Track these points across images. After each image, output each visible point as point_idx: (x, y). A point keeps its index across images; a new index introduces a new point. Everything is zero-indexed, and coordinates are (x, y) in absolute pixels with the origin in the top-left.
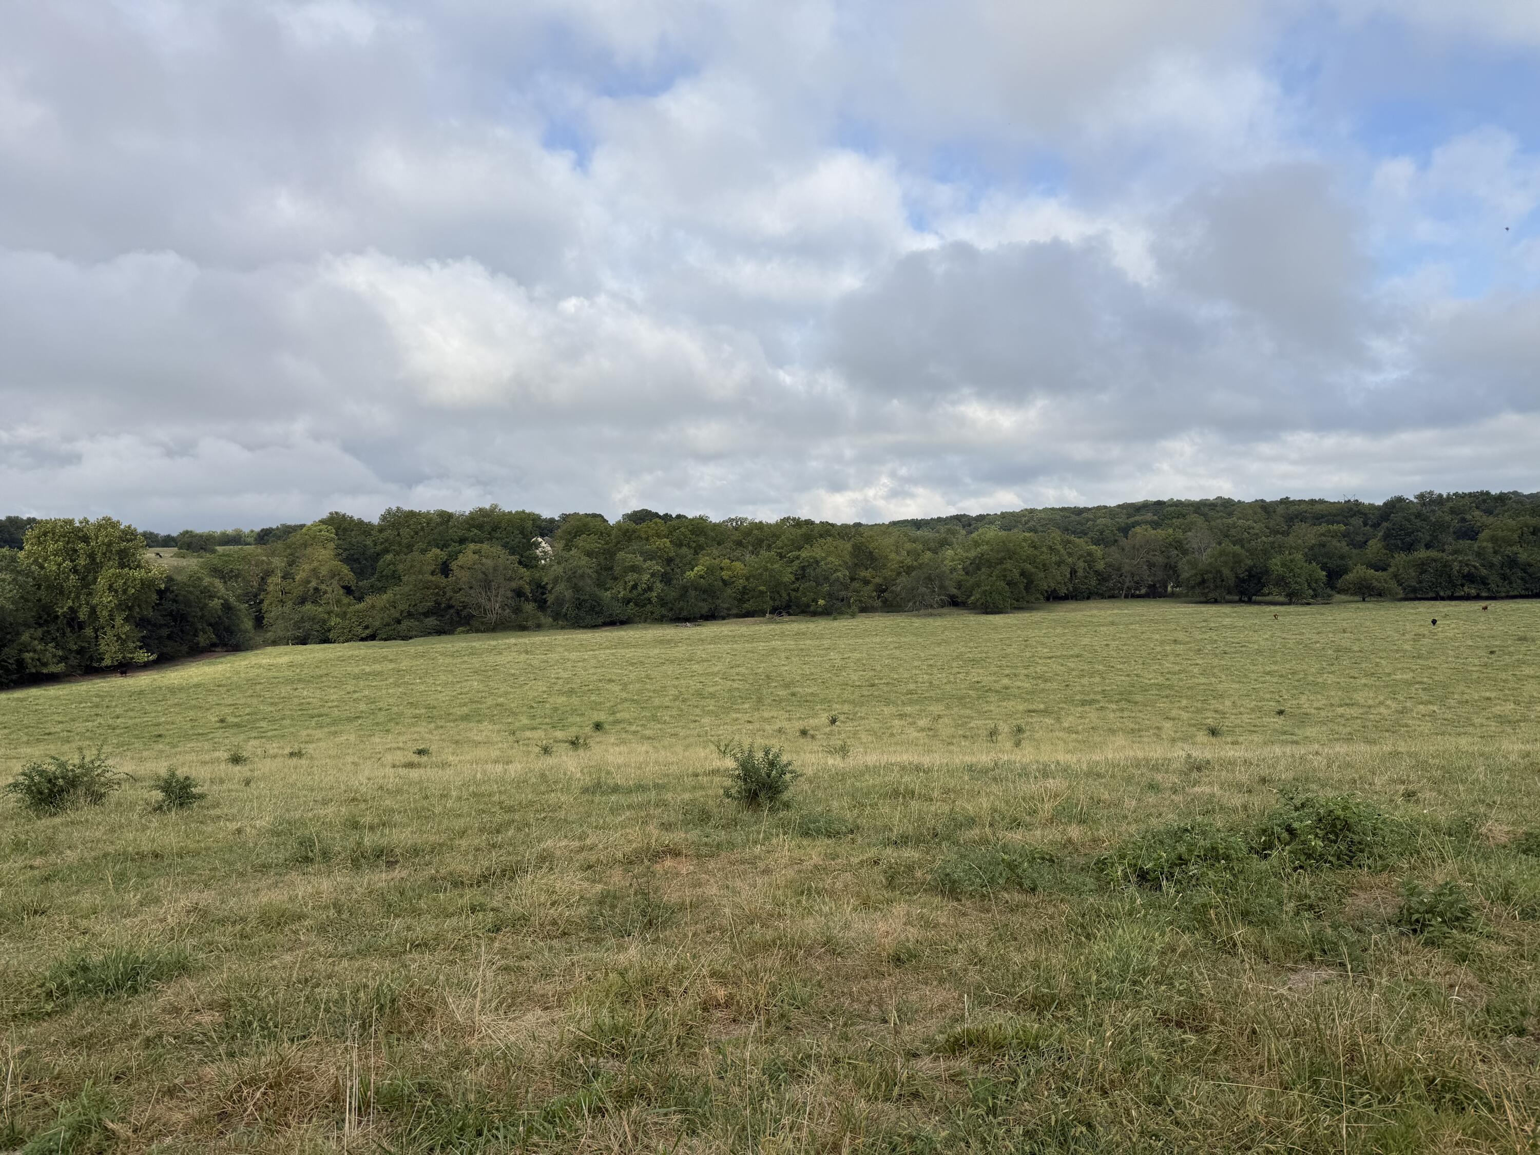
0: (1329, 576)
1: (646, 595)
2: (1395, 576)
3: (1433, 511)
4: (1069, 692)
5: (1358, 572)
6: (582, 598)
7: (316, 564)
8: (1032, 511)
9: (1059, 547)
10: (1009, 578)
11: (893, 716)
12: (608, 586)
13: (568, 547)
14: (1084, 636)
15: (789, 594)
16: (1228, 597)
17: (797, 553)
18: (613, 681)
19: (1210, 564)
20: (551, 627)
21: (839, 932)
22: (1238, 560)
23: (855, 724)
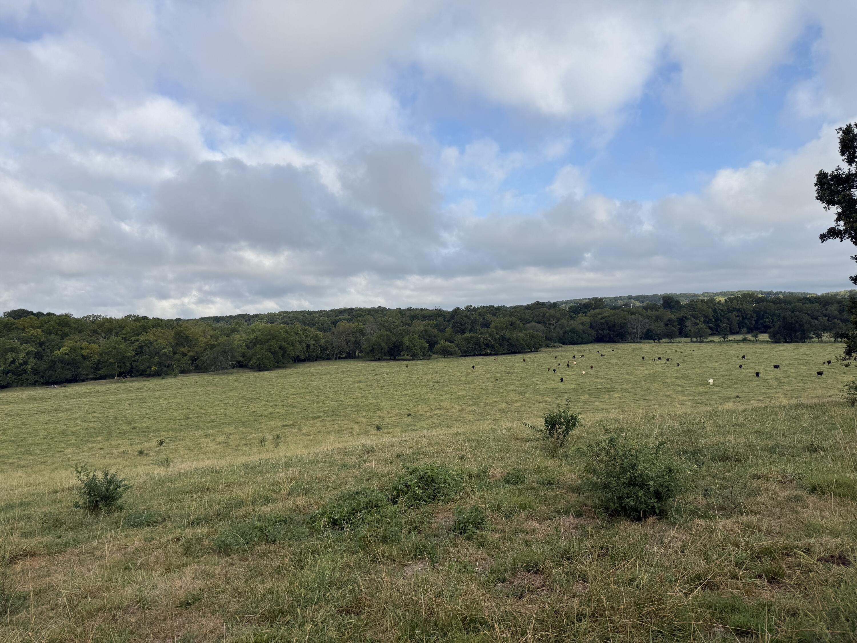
0: (430, 346)
2: (458, 345)
3: (472, 314)
4: (306, 413)
5: (442, 343)
8: (285, 312)
9: (300, 332)
10: (272, 350)
11: (201, 436)
14: (314, 381)
15: (131, 364)
16: (385, 357)
17: (137, 338)
19: (376, 341)
21: (148, 593)
22: (389, 339)
23: (176, 443)
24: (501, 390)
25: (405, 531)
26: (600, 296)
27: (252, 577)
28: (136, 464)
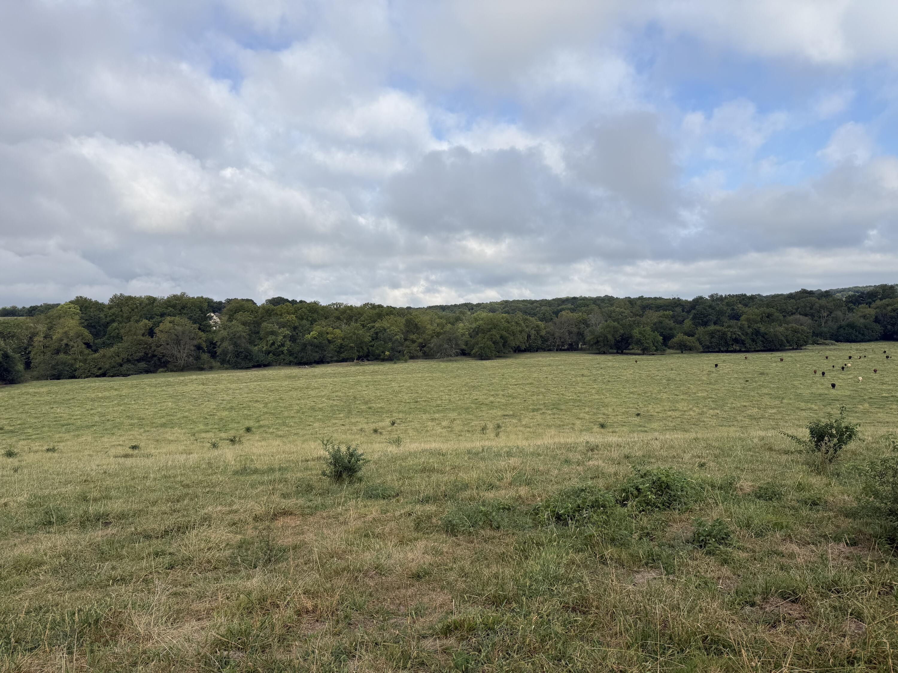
0: (664, 339)
1: (280, 349)
2: (698, 339)
3: (718, 304)
4: (526, 404)
5: (680, 337)
6: (239, 351)
7: (66, 329)
8: (507, 302)
9: (521, 322)
10: (494, 340)
11: (428, 420)
12: (256, 343)
13: (230, 319)
14: (534, 372)
15: (368, 349)
16: (610, 351)
17: (373, 324)
18: (259, 402)
19: (601, 332)
20: (220, 368)
21: (384, 561)
22: (615, 330)
23: (406, 425)
24: (752, 394)
25: (636, 536)
26: (890, 283)
27: (478, 560)
28: (372, 441)
